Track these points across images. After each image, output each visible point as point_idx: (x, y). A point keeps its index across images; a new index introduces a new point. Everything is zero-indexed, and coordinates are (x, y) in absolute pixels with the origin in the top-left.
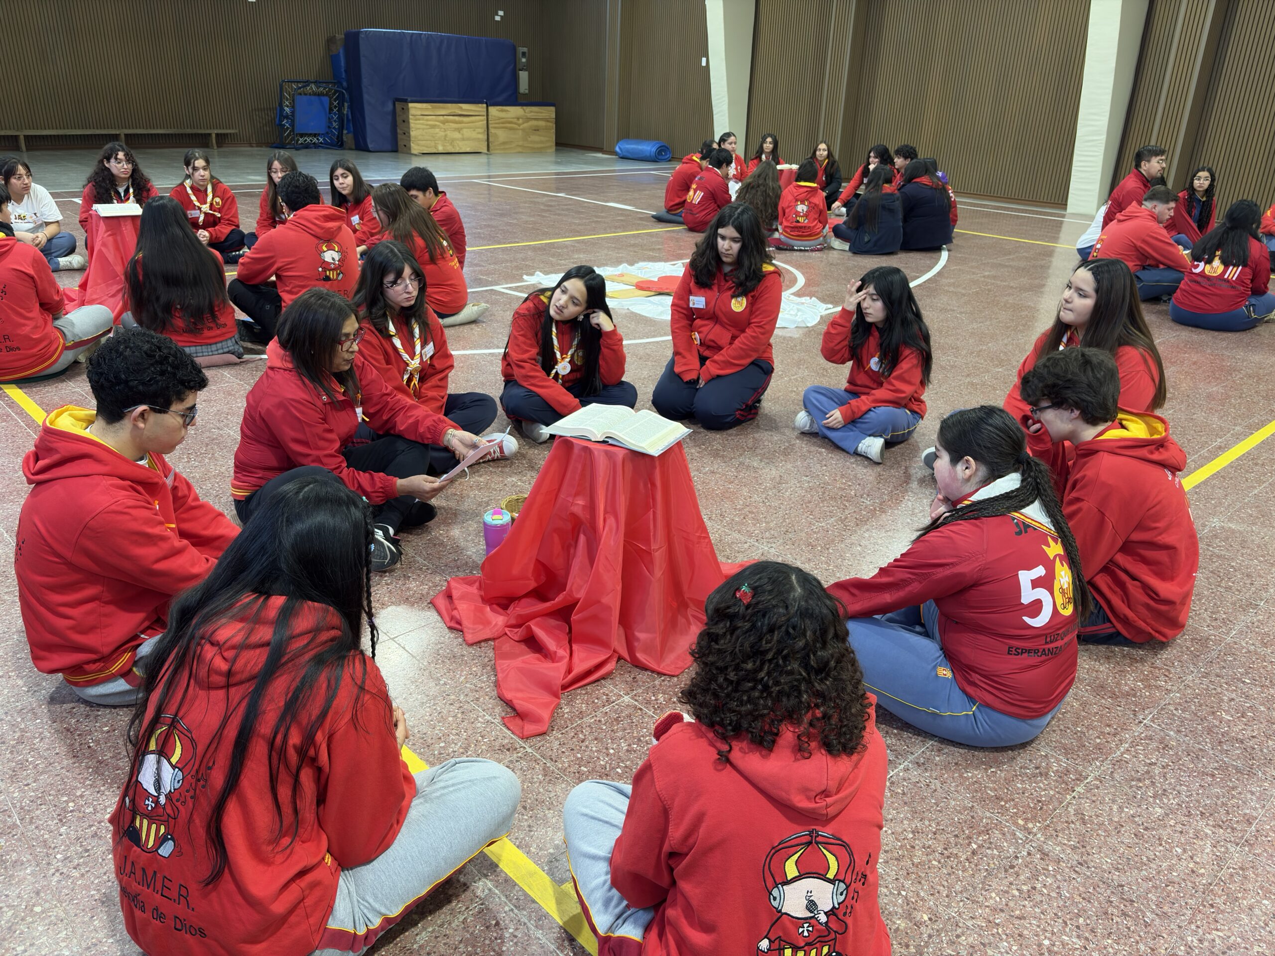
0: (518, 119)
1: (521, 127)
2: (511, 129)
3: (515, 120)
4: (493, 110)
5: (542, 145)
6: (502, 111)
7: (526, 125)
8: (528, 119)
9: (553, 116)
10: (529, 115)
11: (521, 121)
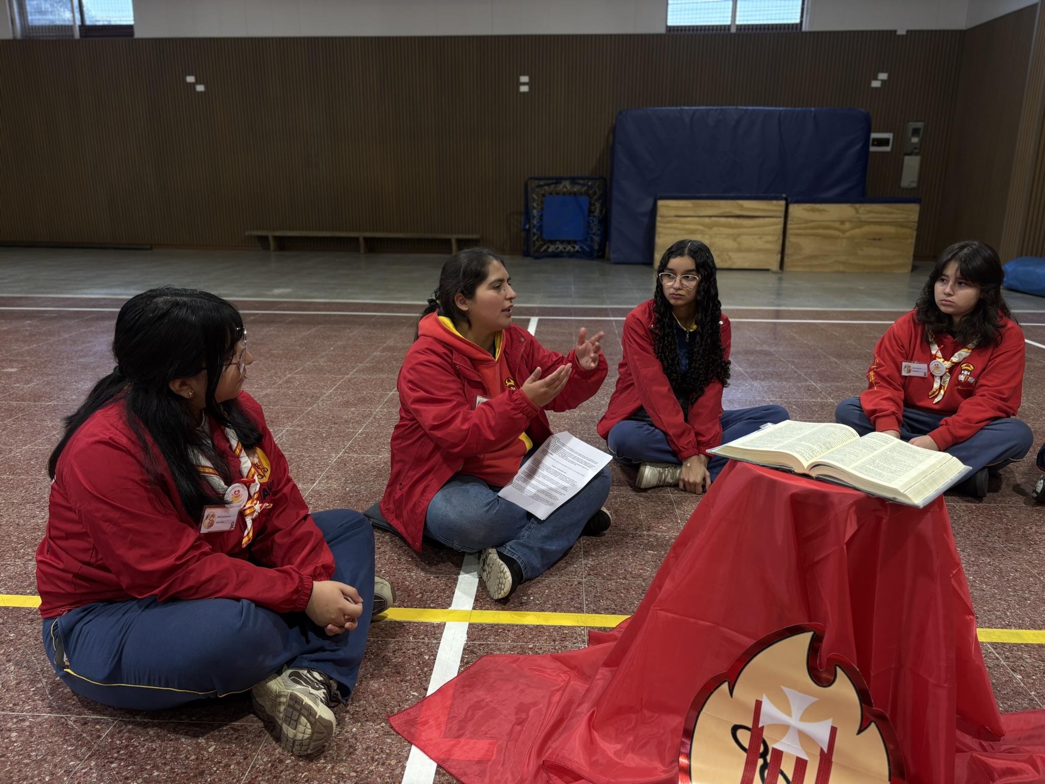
0: (842, 222)
1: (847, 234)
2: (826, 237)
3: (837, 225)
4: (798, 211)
5: (885, 263)
6: (813, 210)
7: (857, 231)
8: (862, 223)
9: (915, 217)
10: (864, 217)
11: (847, 225)
